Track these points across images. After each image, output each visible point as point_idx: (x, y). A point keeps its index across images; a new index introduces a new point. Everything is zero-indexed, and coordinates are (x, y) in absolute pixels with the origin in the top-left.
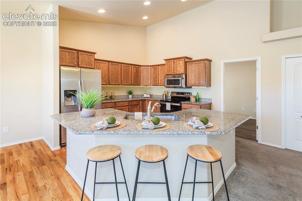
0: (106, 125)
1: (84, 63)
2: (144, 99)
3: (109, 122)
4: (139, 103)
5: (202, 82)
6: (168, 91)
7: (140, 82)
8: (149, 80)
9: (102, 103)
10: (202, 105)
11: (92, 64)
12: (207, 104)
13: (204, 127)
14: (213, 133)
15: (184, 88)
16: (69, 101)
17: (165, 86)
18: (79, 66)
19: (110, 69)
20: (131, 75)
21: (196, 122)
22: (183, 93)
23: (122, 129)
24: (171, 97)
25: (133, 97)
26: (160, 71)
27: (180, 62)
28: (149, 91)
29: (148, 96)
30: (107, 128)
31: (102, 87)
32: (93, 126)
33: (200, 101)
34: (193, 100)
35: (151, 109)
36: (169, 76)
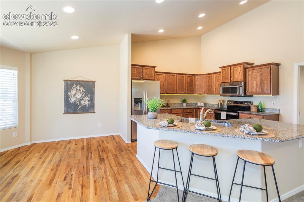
0: (167, 124)
1: (147, 76)
2: (198, 107)
3: (169, 122)
4: (192, 111)
5: (265, 90)
6: (224, 100)
7: (194, 91)
8: (203, 88)
9: (161, 109)
10: (265, 115)
11: (153, 77)
12: (274, 115)
13: (256, 133)
14: (266, 139)
15: (243, 97)
16: (137, 107)
17: (220, 94)
18: (144, 78)
19: (167, 80)
20: (186, 84)
21: (248, 128)
22: (241, 102)
23: (179, 128)
24: (228, 106)
25: (187, 106)
26: (215, 78)
27: (238, 69)
28: (203, 100)
29: (202, 104)
30: (168, 126)
31: (161, 95)
32: (157, 124)
33: (264, 111)
34: (253, 109)
35: (203, 115)
36: (226, 84)
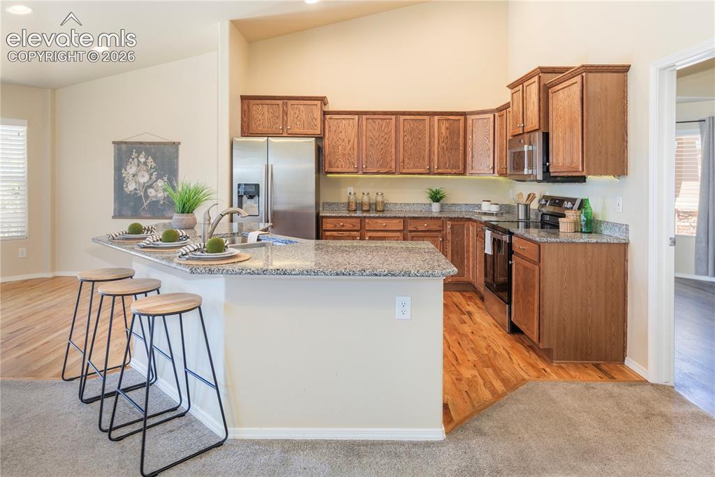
1: (298, 123)
4: (441, 226)
5: (576, 157)
7: (465, 164)
8: (489, 156)
11: (316, 126)
18: (288, 132)
19: (364, 132)
22: (561, 202)
27: (532, 89)
29: (494, 208)
